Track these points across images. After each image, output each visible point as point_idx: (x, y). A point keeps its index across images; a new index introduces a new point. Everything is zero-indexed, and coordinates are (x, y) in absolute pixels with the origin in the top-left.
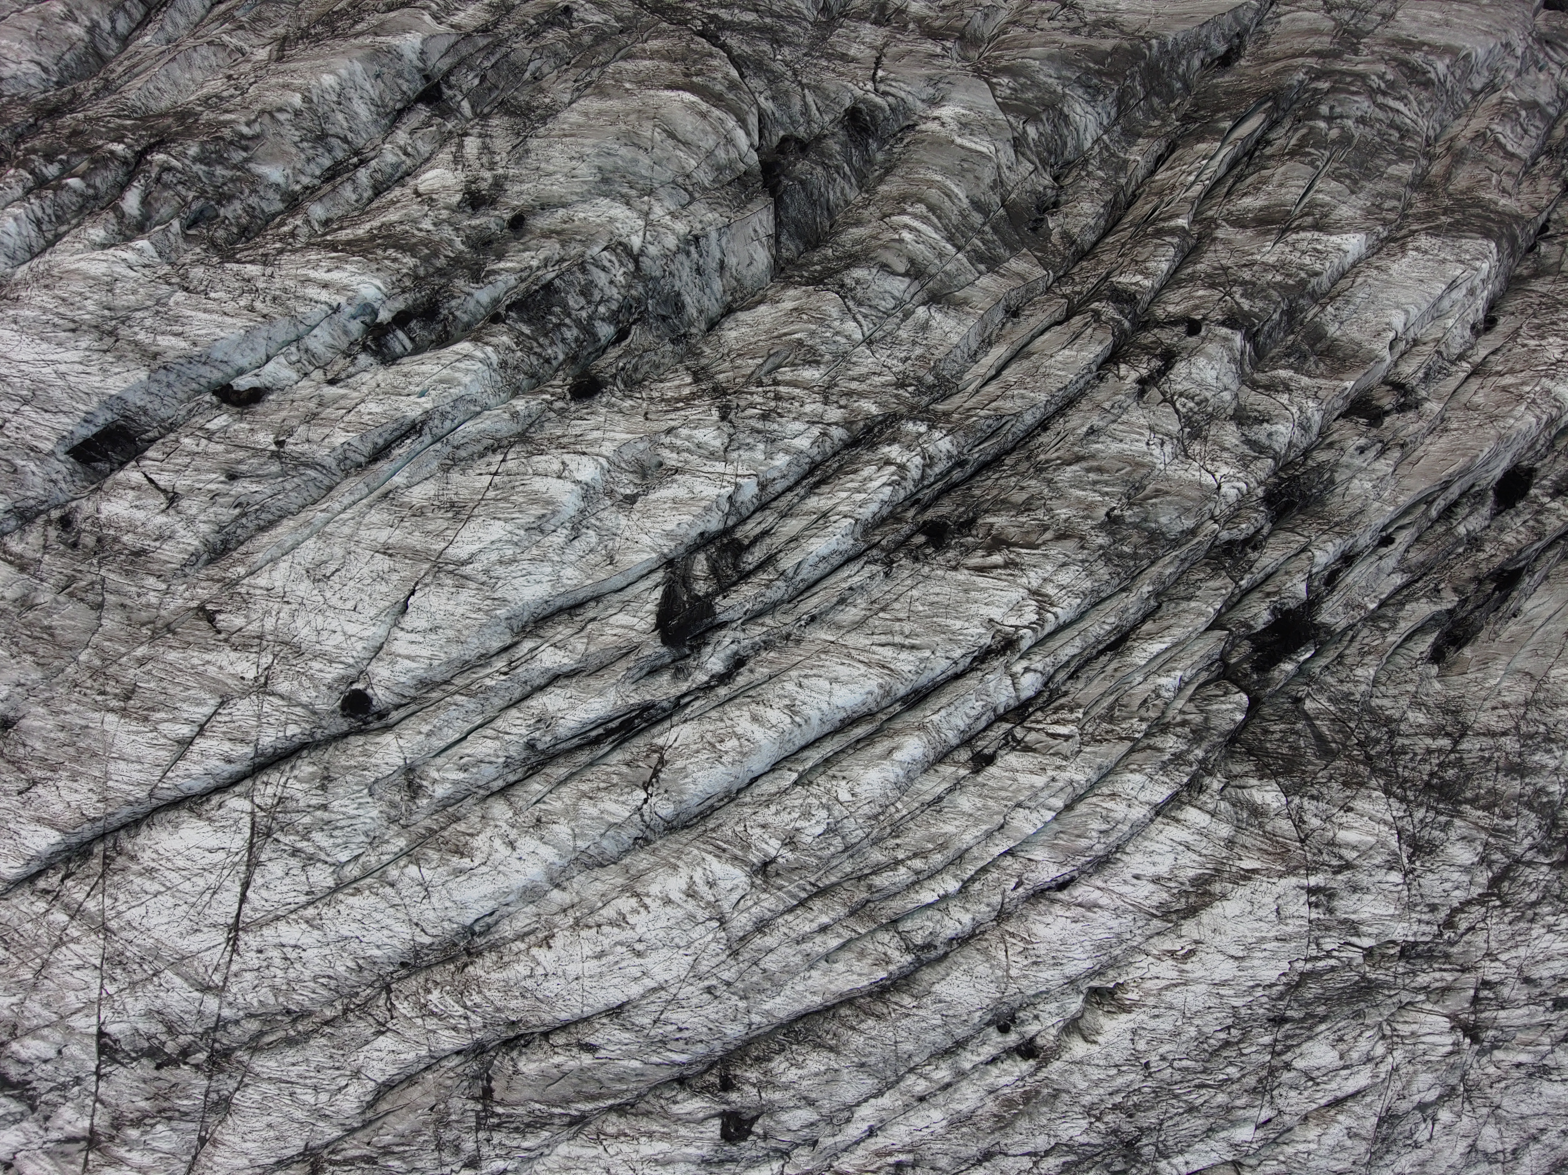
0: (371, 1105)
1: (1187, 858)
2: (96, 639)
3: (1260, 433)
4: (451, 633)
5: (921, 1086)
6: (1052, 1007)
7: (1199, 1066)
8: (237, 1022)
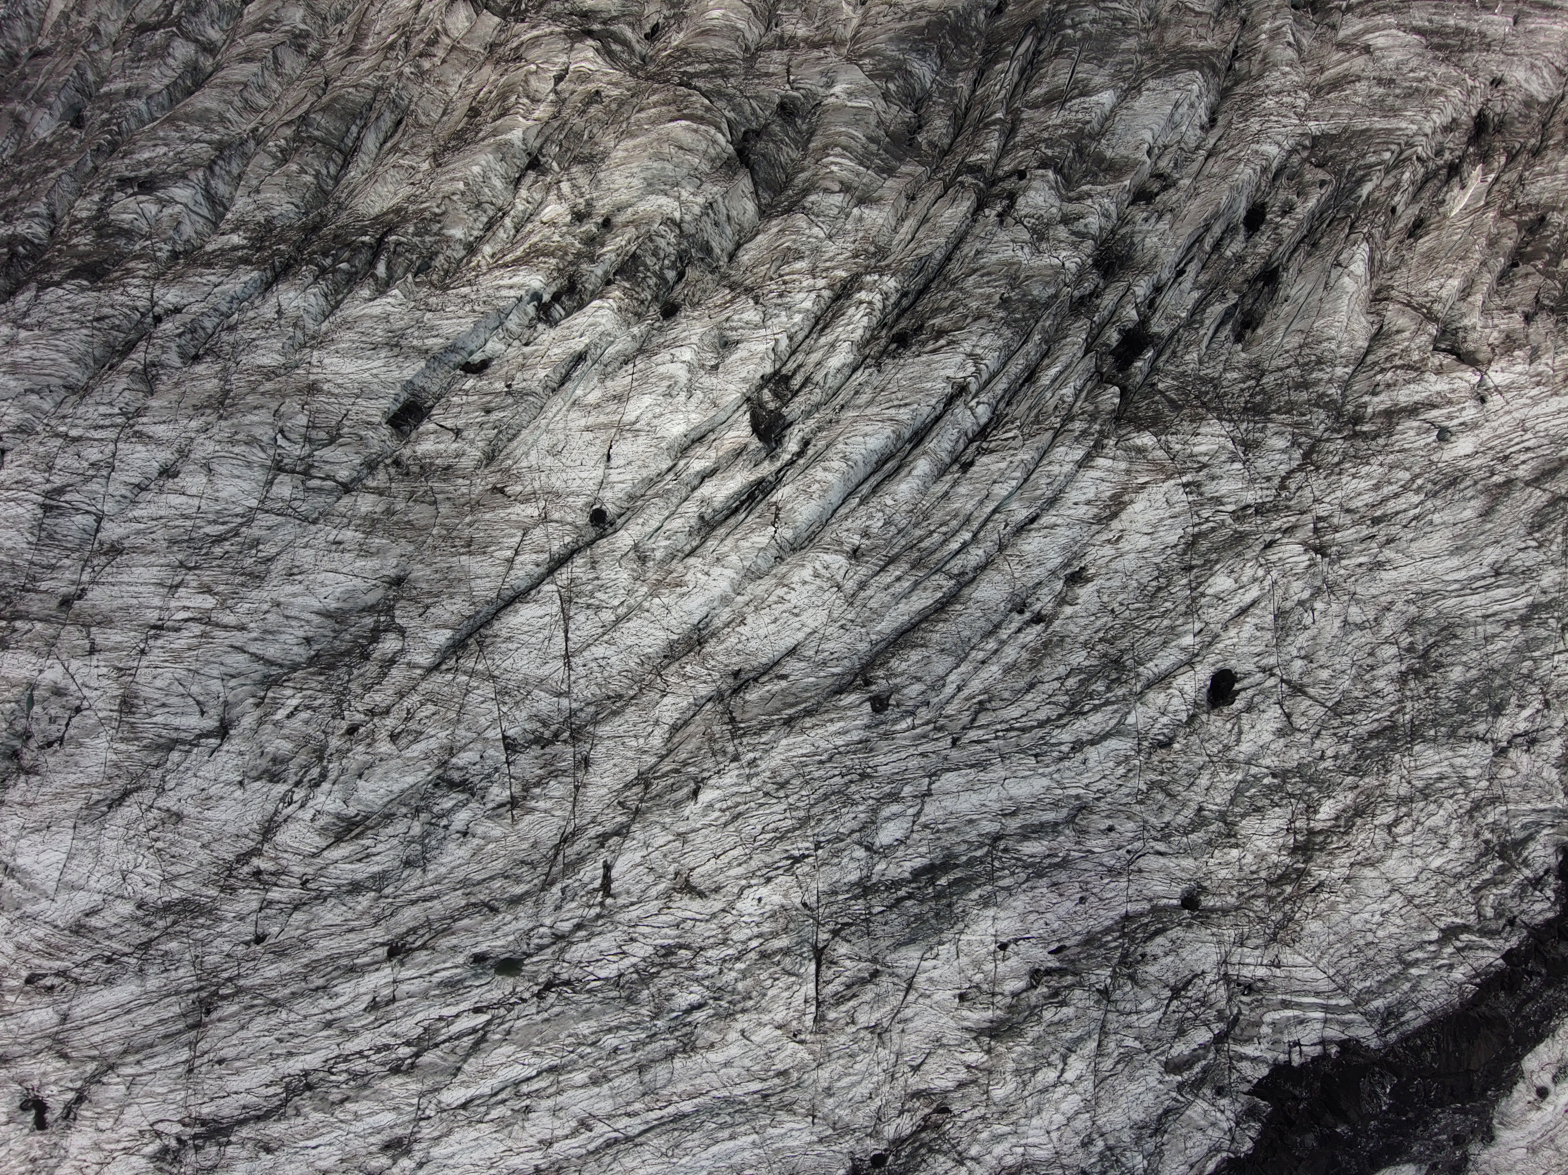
0: (669, 740)
1: (1103, 486)
2: (439, 520)
3: (1079, 226)
4: (640, 463)
5: (981, 655)
6: (1046, 590)
7: (1146, 606)
8: (582, 710)
